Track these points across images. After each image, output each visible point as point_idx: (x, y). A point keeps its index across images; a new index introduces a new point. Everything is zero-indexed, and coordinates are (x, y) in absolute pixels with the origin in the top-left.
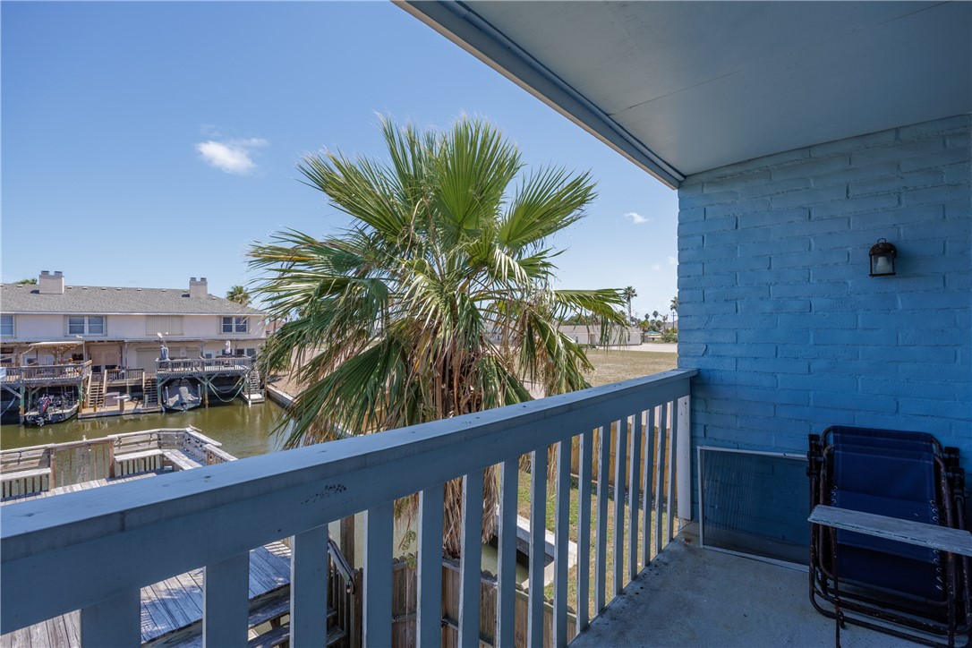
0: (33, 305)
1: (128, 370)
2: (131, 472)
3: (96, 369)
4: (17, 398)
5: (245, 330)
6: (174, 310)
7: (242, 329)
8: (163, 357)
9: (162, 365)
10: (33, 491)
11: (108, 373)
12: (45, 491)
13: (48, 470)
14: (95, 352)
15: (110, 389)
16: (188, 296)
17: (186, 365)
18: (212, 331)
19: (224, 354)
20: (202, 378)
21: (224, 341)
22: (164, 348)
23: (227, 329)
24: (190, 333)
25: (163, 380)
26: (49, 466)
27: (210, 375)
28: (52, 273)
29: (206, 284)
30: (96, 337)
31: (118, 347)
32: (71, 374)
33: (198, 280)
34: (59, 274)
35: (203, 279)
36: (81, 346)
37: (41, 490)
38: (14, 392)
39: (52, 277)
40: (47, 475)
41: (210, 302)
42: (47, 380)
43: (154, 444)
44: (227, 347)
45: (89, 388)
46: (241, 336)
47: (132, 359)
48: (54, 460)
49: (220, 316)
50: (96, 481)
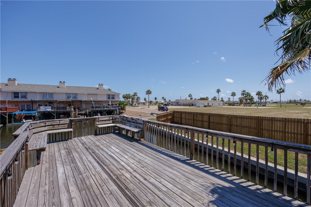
0: (58, 90)
1: (83, 109)
2: (103, 133)
3: (75, 109)
4: (54, 116)
6: (95, 92)
7: (113, 98)
8: (93, 105)
9: (93, 107)
10: (65, 139)
11: (78, 110)
12: (70, 139)
13: (71, 130)
14: (74, 104)
15: (78, 114)
16: (98, 89)
17: (99, 107)
18: (105, 98)
19: (109, 105)
20: (104, 111)
21: (109, 101)
22: (93, 102)
23: (109, 98)
24: (99, 99)
25: (93, 111)
26: (71, 128)
27: (106, 110)
30: (74, 99)
31: (80, 102)
32: (68, 109)
34: (64, 82)
35: (102, 84)
36: (71, 101)
37: (68, 138)
38: (53, 114)
39: (63, 83)
40: (71, 132)
41: (104, 91)
42: (62, 111)
43: (111, 122)
44: (110, 103)
45: (73, 114)
46: (113, 100)
47: (84, 106)
48: (74, 125)
49: (107, 94)
50: (90, 136)
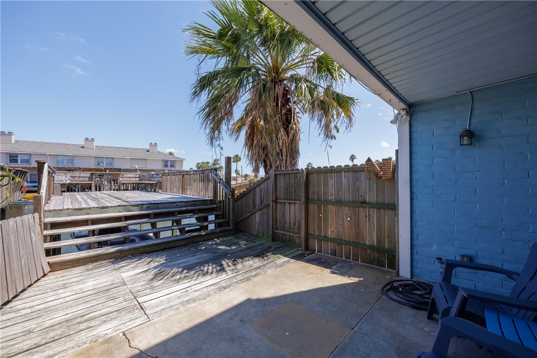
0: (82, 152)
5: (174, 167)
6: (143, 157)
7: (172, 166)
16: (149, 151)
18: (159, 166)
22: (138, 171)
23: (166, 166)
24: (149, 167)
28: (90, 139)
29: (157, 146)
30: (109, 167)
31: (118, 171)
33: (153, 144)
34: (93, 139)
35: (155, 144)
36: (103, 169)
39: (90, 141)
41: (159, 154)
46: (172, 169)
49: (163, 160)
